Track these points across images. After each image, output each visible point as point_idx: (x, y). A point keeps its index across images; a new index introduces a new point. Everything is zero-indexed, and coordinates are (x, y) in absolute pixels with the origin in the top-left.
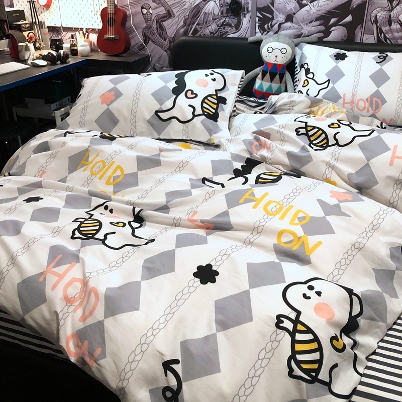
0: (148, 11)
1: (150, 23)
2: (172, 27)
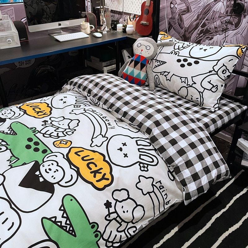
0: (174, 6)
1: (174, 15)
2: (188, 20)
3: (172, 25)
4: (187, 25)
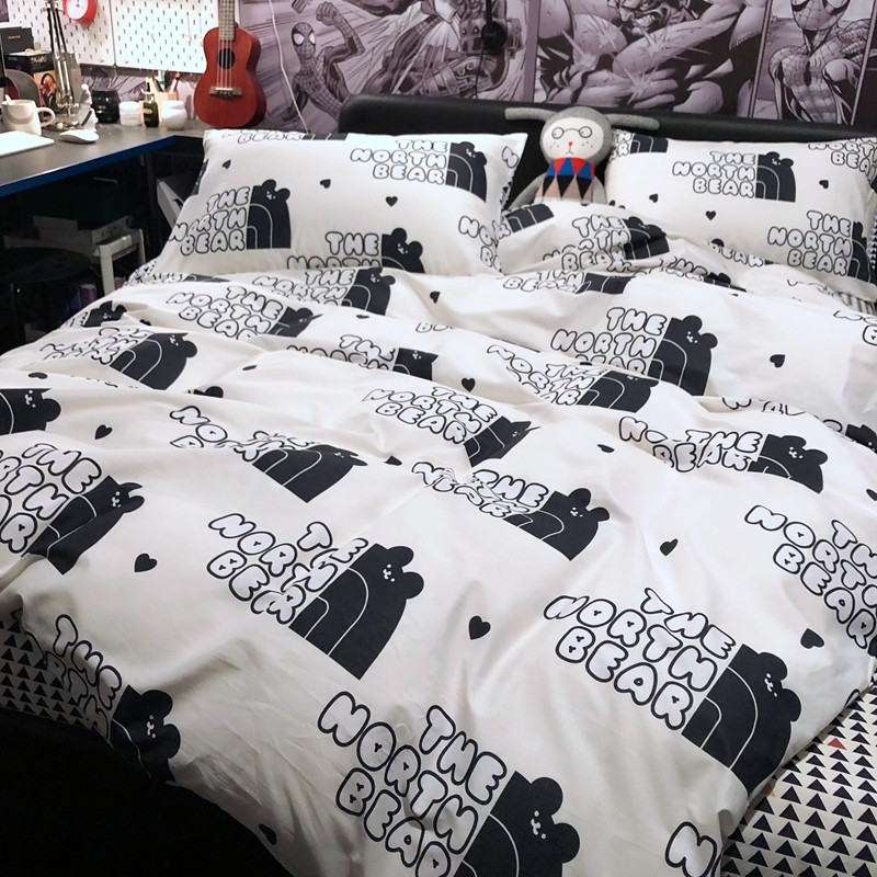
3: (306, 93)
4: (354, 87)
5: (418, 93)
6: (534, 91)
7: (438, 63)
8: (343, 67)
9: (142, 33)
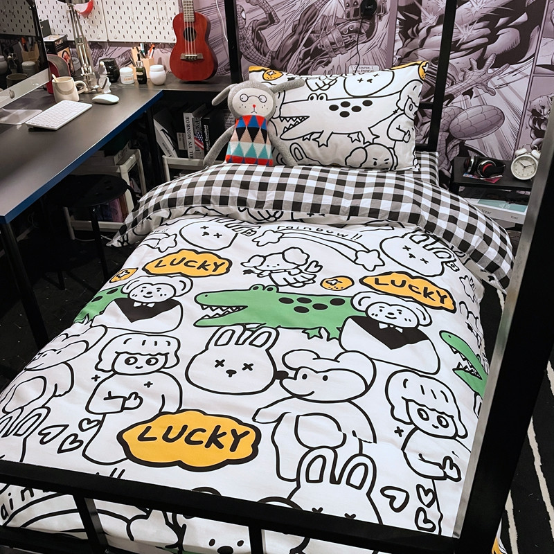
0: (240, 16)
1: (242, 32)
4: (273, 46)
5: (316, 48)
6: (395, 41)
7: (330, 27)
8: (265, 33)
9: (125, 18)
